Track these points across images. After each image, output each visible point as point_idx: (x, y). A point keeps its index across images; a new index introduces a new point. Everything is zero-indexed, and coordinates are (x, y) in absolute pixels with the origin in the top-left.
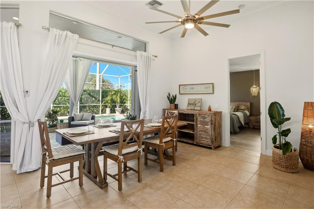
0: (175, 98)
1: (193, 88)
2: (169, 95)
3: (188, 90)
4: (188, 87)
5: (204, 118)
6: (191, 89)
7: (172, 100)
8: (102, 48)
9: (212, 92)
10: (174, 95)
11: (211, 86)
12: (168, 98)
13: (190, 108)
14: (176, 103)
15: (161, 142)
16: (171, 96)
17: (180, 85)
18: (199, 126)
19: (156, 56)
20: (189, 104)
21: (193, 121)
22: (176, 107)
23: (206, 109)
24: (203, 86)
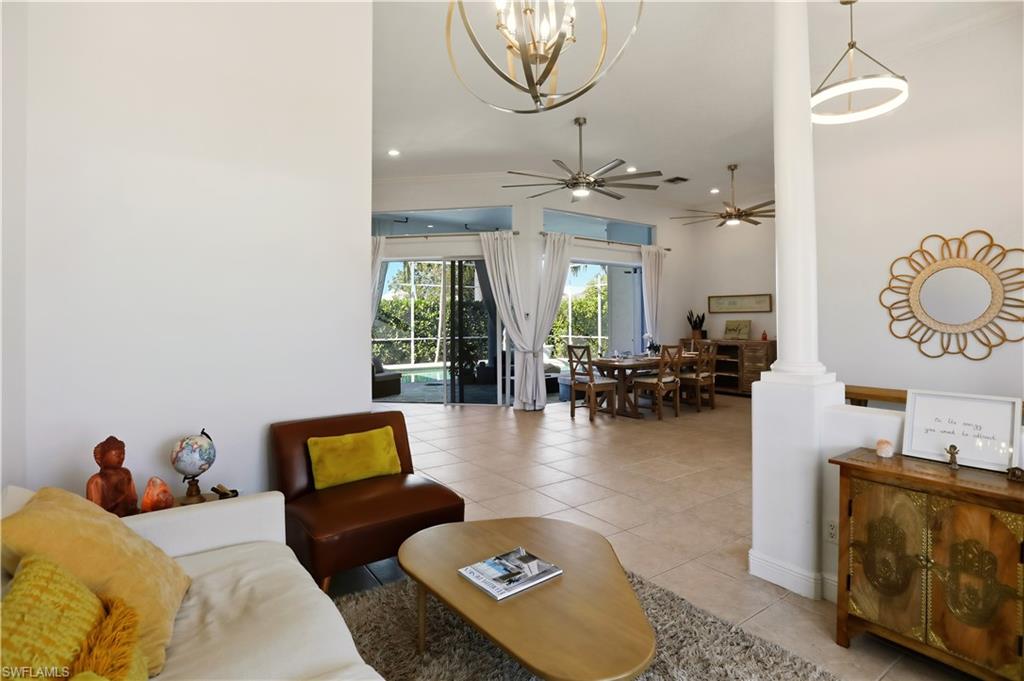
0: (702, 320)
1: (734, 303)
2: (691, 314)
3: (725, 305)
4: (726, 301)
5: (755, 351)
6: (730, 303)
7: (697, 323)
8: (583, 246)
9: (768, 309)
10: (701, 315)
11: (767, 298)
12: (689, 319)
13: (729, 336)
14: (703, 328)
15: (697, 376)
16: (695, 316)
17: (709, 298)
18: (746, 364)
19: (669, 250)
20: (728, 330)
21: (737, 358)
22: (704, 335)
23: (758, 337)
24: (753, 299)
